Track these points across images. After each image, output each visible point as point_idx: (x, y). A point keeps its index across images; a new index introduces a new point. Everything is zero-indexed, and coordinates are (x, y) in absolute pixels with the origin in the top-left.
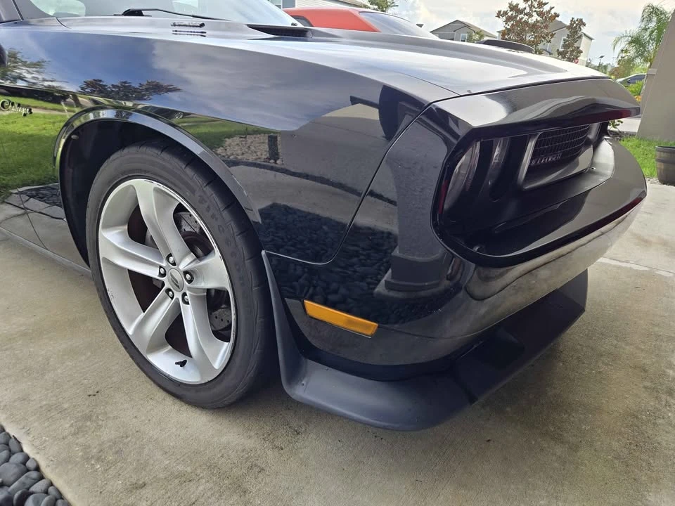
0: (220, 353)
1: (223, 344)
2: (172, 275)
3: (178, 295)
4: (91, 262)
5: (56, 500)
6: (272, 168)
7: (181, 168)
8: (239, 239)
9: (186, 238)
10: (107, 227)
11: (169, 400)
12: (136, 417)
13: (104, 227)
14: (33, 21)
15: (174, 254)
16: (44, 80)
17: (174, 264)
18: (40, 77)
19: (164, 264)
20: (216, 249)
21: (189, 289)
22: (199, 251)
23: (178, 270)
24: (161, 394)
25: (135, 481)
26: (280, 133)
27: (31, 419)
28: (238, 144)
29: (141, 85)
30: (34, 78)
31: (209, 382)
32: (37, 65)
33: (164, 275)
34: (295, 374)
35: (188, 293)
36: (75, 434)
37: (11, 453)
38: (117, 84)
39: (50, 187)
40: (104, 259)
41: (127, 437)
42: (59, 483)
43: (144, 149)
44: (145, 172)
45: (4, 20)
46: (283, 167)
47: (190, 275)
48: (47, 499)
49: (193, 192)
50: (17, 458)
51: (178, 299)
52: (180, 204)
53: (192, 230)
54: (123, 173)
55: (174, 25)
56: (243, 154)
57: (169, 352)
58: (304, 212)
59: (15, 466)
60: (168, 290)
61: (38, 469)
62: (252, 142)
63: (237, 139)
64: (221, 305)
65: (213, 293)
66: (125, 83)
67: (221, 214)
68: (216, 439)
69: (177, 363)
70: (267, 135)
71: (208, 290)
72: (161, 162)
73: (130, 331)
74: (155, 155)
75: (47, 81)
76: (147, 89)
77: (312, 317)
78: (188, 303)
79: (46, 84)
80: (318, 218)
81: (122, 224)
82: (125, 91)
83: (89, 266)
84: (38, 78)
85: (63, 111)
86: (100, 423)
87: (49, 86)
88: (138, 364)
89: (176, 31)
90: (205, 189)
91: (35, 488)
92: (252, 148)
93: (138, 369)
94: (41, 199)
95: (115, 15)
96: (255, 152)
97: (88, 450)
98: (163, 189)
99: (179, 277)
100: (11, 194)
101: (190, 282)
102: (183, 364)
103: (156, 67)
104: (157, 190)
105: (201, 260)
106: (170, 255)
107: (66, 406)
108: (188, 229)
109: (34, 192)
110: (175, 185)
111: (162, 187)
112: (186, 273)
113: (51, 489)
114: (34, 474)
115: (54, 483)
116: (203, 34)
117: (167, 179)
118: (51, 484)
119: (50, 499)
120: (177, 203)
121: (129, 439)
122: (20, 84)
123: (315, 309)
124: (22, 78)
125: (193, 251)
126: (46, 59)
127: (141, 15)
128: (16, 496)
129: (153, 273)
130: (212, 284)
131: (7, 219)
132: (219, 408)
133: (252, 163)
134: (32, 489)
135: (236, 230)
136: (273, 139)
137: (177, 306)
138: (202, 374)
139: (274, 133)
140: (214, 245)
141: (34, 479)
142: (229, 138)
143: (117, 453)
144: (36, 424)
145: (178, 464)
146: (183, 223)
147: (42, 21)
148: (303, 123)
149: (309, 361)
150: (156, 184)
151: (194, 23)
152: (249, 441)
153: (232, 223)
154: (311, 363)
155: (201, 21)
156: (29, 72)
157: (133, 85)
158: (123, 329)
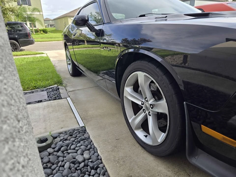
0: (161, 137)
1: (162, 133)
2: (146, 105)
3: (147, 112)
4: (121, 97)
5: (105, 172)
6: (183, 67)
7: (155, 68)
8: (174, 96)
9: (152, 92)
10: (127, 86)
11: (140, 148)
12: (129, 151)
13: (126, 86)
14: (113, 22)
15: (148, 97)
16: (111, 39)
17: (147, 101)
18: (110, 39)
19: (144, 101)
20: (164, 99)
21: (151, 111)
22: (156, 98)
23: (148, 103)
24: (138, 145)
25: (128, 174)
26: (189, 54)
27: (100, 143)
28: (170, 59)
29: (138, 40)
30: (108, 39)
31: (155, 146)
32: (110, 35)
33: (143, 104)
34: (192, 153)
35: (151, 112)
36: (112, 151)
37: (95, 152)
38: (132, 39)
39: (110, 71)
40: (125, 96)
41: (127, 157)
42: (106, 166)
43: (142, 62)
44: (142, 69)
45: (106, 23)
46: (188, 66)
47: (152, 106)
48: (103, 170)
49: (158, 77)
50: (96, 154)
51: (147, 113)
52: (152, 80)
53: (154, 90)
54: (135, 69)
55: (156, 18)
56: (172, 62)
57: (141, 131)
58: (196, 84)
59: (95, 157)
60: (144, 110)
61: (101, 159)
62: (175, 58)
63: (169, 57)
64: (162, 118)
65: (160, 113)
66: (134, 39)
67: (168, 86)
68: (156, 167)
69: (144, 136)
70: (183, 55)
71: (158, 113)
72: (148, 66)
73: (130, 121)
74: (146, 63)
75: (112, 40)
76: (141, 41)
77: (204, 132)
78: (150, 116)
79: (112, 41)
80: (202, 87)
81: (131, 86)
82: (135, 42)
83: (120, 98)
84: (109, 39)
85: (115, 48)
86: (119, 150)
87: (113, 42)
88: (131, 133)
89: (156, 20)
90: (163, 76)
91: (100, 166)
92: (176, 60)
93: (131, 134)
94: (107, 75)
95: (137, 17)
96: (177, 61)
97: (115, 158)
98: (148, 75)
99: (148, 106)
100: (100, 73)
101: (152, 108)
102: (146, 136)
103: (141, 33)
104: (145, 76)
105: (157, 102)
106: (146, 98)
107: (110, 141)
108: (153, 89)
109: (106, 73)
110: (152, 74)
111: (147, 75)
112: (151, 105)
113: (104, 167)
114: (100, 161)
115: (105, 166)
116: (166, 20)
117: (149, 72)
118: (104, 166)
119: (104, 171)
120: (151, 80)
121: (127, 158)
122: (105, 41)
123: (205, 129)
124: (105, 39)
125: (154, 97)
126: (112, 33)
127: (145, 16)
128: (95, 167)
129: (139, 103)
130: (160, 111)
131: (99, 80)
132: (158, 156)
133: (175, 65)
134: (99, 166)
135: (173, 92)
136: (186, 56)
137: (146, 115)
138: (153, 142)
139: (187, 54)
140: (164, 97)
141: (100, 162)
142: (166, 56)
143: (123, 162)
144: (102, 145)
145: (143, 172)
146: (151, 87)
147: (115, 22)
148: (201, 51)
149: (199, 149)
150: (145, 74)
151: (163, 17)
152: (169, 172)
153: (172, 90)
154: (200, 150)
155: (166, 15)
156: (107, 37)
157: (136, 40)
158: (128, 120)
